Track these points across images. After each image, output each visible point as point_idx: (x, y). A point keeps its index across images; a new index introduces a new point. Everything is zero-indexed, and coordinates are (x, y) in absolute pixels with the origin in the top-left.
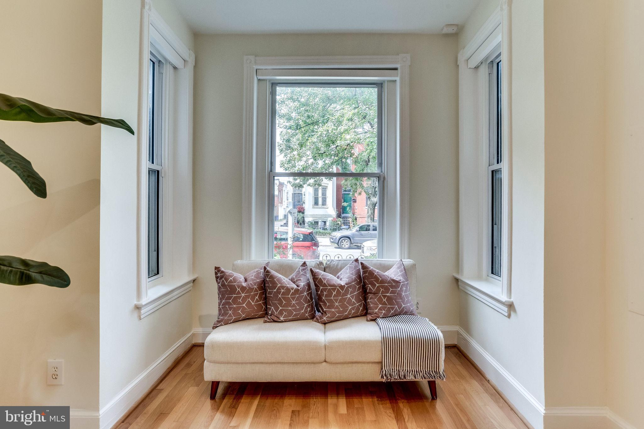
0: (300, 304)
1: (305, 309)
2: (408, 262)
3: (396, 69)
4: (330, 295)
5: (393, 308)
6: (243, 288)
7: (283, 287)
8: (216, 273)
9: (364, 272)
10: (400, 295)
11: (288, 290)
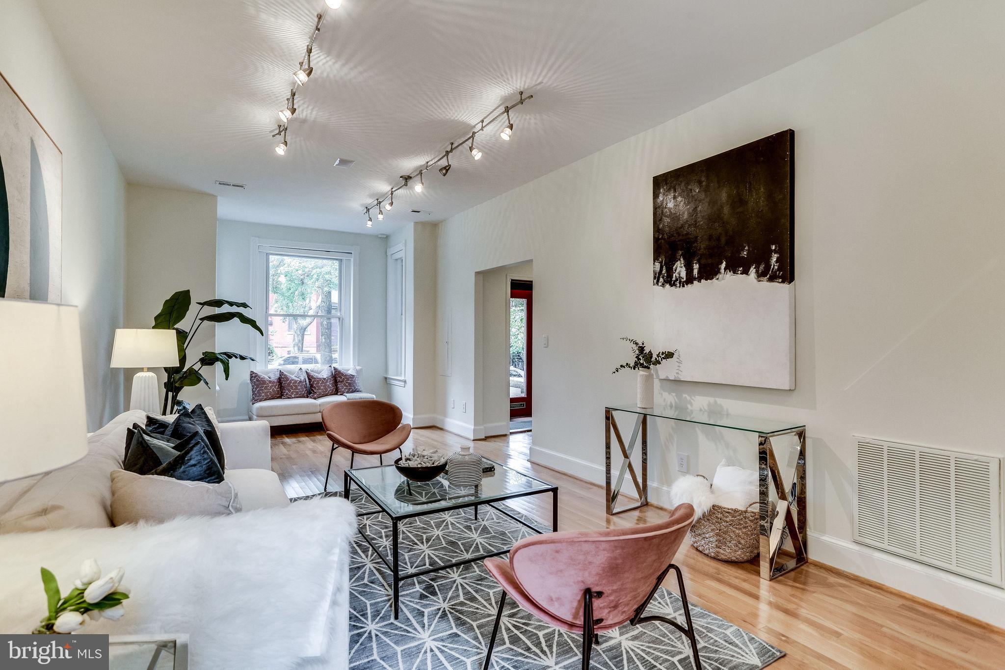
0: (302, 388)
1: (304, 392)
2: (358, 368)
3: (351, 253)
4: (318, 383)
5: (351, 388)
6: (270, 382)
7: (293, 380)
8: (251, 375)
9: (335, 372)
10: (355, 382)
11: (296, 381)
